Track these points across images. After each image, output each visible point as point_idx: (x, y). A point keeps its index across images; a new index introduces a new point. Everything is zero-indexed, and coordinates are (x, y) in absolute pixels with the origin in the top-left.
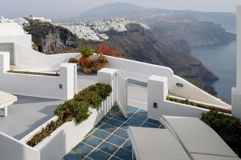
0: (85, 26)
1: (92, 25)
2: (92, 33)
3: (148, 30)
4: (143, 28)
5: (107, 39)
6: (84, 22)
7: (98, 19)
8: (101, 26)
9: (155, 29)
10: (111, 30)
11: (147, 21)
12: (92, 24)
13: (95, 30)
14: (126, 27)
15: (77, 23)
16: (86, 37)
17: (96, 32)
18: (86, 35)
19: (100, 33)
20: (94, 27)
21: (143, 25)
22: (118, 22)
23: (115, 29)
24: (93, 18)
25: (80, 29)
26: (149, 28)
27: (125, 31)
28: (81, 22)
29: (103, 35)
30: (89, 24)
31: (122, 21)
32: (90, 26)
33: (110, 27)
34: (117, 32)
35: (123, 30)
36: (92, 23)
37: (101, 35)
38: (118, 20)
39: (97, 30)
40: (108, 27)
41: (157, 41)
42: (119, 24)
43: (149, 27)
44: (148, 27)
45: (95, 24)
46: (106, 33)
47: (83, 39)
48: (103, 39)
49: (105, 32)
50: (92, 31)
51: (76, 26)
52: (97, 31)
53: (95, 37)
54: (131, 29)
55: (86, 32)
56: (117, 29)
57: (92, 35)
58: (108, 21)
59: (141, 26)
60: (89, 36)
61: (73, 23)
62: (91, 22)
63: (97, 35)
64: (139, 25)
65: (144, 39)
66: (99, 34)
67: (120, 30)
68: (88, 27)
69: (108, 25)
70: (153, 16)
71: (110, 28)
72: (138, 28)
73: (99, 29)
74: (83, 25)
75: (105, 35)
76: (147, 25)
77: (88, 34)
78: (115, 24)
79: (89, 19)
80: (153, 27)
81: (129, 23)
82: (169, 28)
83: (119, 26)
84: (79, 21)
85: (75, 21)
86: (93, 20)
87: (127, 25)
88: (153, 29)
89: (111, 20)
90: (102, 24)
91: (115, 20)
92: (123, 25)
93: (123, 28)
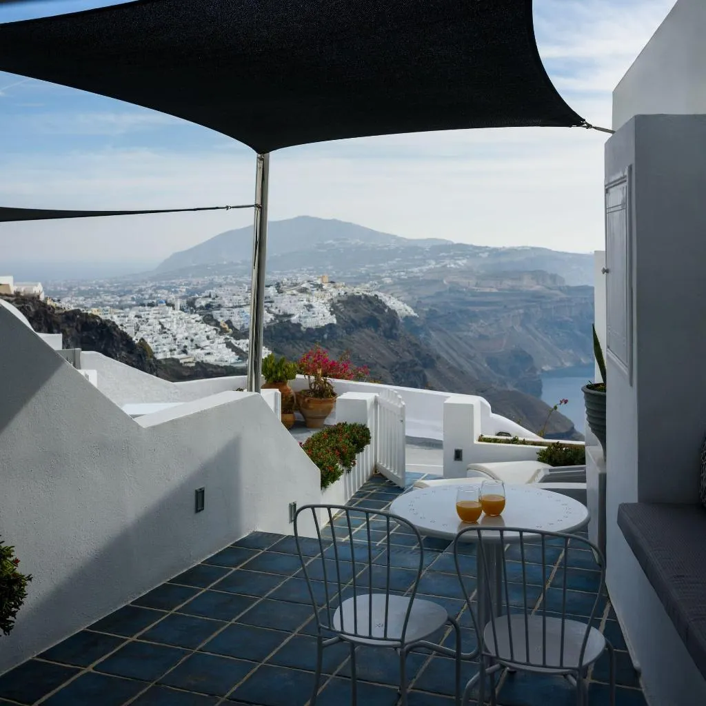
0: (182, 309)
1: (208, 306)
2: (208, 338)
3: (408, 319)
4: (393, 313)
6: (176, 292)
7: (228, 280)
8: (240, 307)
9: (433, 314)
10: (281, 322)
11: (408, 286)
12: (210, 300)
13: (222, 324)
14: (334, 305)
15: (147, 297)
16: (185, 352)
17: (222, 332)
18: (185, 347)
19: (237, 335)
20: (216, 313)
21: (394, 303)
22: (304, 291)
23: (294, 319)
24: (211, 278)
25: (162, 320)
26: (413, 313)
27: (331, 326)
28: (163, 295)
30: (195, 299)
31: (320, 287)
32: (201, 308)
33: (276, 311)
34: (302, 328)
35: (322, 324)
36: (210, 296)
37: (241, 344)
38: (304, 286)
39: (229, 322)
40: (268, 311)
41: (439, 357)
42: (309, 301)
43: (413, 308)
44: (409, 309)
45: (220, 302)
47: (173, 359)
50: (210, 329)
51: (147, 308)
52: (226, 326)
53: (220, 353)
54: (353, 315)
55: (186, 334)
56: (300, 317)
57: (208, 342)
58: (270, 289)
59: (386, 307)
60: (198, 347)
62: (204, 295)
63: (229, 345)
64: (380, 302)
65: (397, 354)
66: (233, 341)
67: (310, 323)
68: (192, 312)
69: (269, 305)
70: (424, 269)
71: (277, 316)
72: (376, 314)
73: (236, 319)
74: (173, 306)
76: (404, 302)
77: (192, 340)
78: (294, 298)
79: (194, 281)
80: (426, 309)
81: (343, 293)
82: (477, 309)
83: (310, 307)
84: (157, 289)
85: (140, 291)
86: (212, 285)
87: (339, 301)
88: (424, 315)
89: (278, 285)
90: (245, 299)
91: (295, 284)
92: (322, 302)
93: (321, 313)
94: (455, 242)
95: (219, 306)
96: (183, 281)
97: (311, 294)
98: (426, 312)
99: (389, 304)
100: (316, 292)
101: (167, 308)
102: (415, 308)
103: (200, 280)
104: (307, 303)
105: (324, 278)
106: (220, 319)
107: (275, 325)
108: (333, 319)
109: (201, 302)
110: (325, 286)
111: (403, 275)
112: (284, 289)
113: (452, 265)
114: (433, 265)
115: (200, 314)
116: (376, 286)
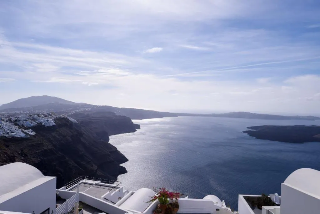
0: (7, 121)
1: (16, 120)
2: (16, 129)
4: (72, 122)
5: (34, 134)
7: (21, 112)
8: (27, 121)
9: (82, 122)
10: (39, 125)
11: (75, 115)
13: (20, 126)
14: (55, 120)
16: (8, 134)
17: (20, 128)
18: (8, 132)
19: (25, 128)
20: (18, 122)
21: (72, 119)
22: (46, 116)
23: (43, 124)
26: (76, 122)
27: (54, 126)
29: (30, 131)
30: (11, 118)
31: (51, 115)
32: (13, 121)
33: (37, 122)
35: (51, 125)
36: (16, 118)
37: (26, 131)
38: (46, 115)
39: (22, 125)
40: (35, 122)
41: (84, 133)
42: (47, 119)
43: (77, 120)
45: (20, 119)
46: (34, 128)
47: (4, 136)
48: (30, 135)
49: (31, 128)
50: (16, 127)
52: (22, 126)
53: (20, 134)
54: (60, 123)
55: (8, 129)
56: (45, 123)
57: (15, 131)
58: (35, 116)
59: (70, 121)
60: (12, 132)
62: (14, 117)
63: (22, 131)
64: (68, 119)
65: (72, 133)
66: (24, 130)
67: (47, 125)
68: (10, 122)
69: (35, 120)
70: (80, 110)
71: (38, 123)
72: (67, 122)
73: (25, 124)
74: (4, 120)
75: (32, 130)
76: (74, 119)
77: (10, 130)
78: (44, 119)
79: (10, 112)
80: (80, 121)
81: (57, 117)
82: (94, 121)
83: (48, 121)
86: (16, 114)
87: (56, 119)
89: (38, 115)
90: (28, 118)
91: (43, 115)
92: (51, 119)
93: (51, 122)
94: (88, 104)
95: (19, 121)
96: (6, 113)
97: (48, 117)
98: (80, 122)
99: (70, 120)
100: (50, 117)
101: (2, 121)
102: (77, 121)
103: (12, 112)
105: (52, 113)
106: (20, 124)
107: (37, 126)
108: (55, 124)
109: (13, 119)
110: (52, 115)
111: (74, 112)
112: (40, 115)
113: (87, 109)
114: (82, 110)
115: (13, 123)
116: (67, 115)
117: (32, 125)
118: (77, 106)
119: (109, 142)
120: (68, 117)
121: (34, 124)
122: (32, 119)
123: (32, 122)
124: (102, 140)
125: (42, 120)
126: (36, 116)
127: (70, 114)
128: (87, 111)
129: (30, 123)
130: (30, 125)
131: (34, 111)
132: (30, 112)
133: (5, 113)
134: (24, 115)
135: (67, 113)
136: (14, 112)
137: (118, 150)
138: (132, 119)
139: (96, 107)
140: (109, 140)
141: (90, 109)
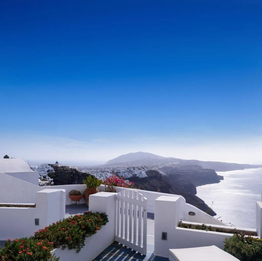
0: (111, 173)
1: (117, 172)
3: (164, 176)
4: (161, 175)
6: (110, 169)
7: (122, 167)
8: (125, 173)
10: (134, 176)
11: (164, 169)
12: (117, 171)
14: (147, 173)
15: (103, 170)
20: (119, 174)
21: (161, 172)
22: (140, 169)
23: (137, 176)
25: (106, 176)
26: (165, 175)
27: (146, 177)
28: (106, 170)
30: (114, 171)
31: (143, 168)
32: (116, 173)
34: (139, 178)
35: (144, 177)
36: (117, 170)
38: (140, 168)
40: (131, 174)
41: (172, 185)
42: (141, 171)
44: (165, 174)
45: (120, 171)
46: (130, 179)
49: (128, 179)
51: (103, 173)
54: (151, 175)
56: (139, 175)
59: (159, 173)
61: (100, 171)
62: (116, 170)
64: (158, 172)
65: (162, 184)
67: (141, 177)
69: (131, 172)
70: (169, 164)
71: (133, 175)
72: (157, 175)
73: (123, 176)
74: (109, 172)
75: (128, 181)
76: (164, 172)
78: (137, 171)
79: (114, 166)
80: (169, 174)
81: (149, 170)
82: (181, 174)
83: (141, 173)
84: (105, 168)
85: (101, 169)
86: (118, 167)
88: (168, 176)
89: (134, 168)
90: (126, 171)
91: (138, 168)
92: (144, 172)
93: (144, 175)
94: (176, 158)
95: (120, 173)
97: (141, 170)
98: (169, 175)
99: (160, 172)
100: (143, 170)
103: (116, 166)
104: (140, 172)
105: (145, 166)
106: (120, 176)
107: (133, 177)
108: (147, 176)
109: (115, 171)
110: (145, 168)
111: (164, 166)
112: (135, 168)
113: (175, 163)
114: (171, 163)
115: (115, 174)
116: (157, 168)
117: (129, 176)
118: (166, 160)
119: (196, 195)
120: (158, 170)
121: (130, 175)
122: (129, 171)
123: (129, 174)
124: (189, 193)
125: (137, 172)
126: (132, 169)
127: (160, 167)
128: (175, 165)
129: (127, 175)
130: (127, 176)
131: (131, 165)
132: (128, 166)
133: (111, 167)
134: (123, 168)
135: (158, 167)
136: (117, 166)
137: (205, 203)
138: (216, 171)
139: (184, 161)
140: (196, 193)
141: (178, 163)
